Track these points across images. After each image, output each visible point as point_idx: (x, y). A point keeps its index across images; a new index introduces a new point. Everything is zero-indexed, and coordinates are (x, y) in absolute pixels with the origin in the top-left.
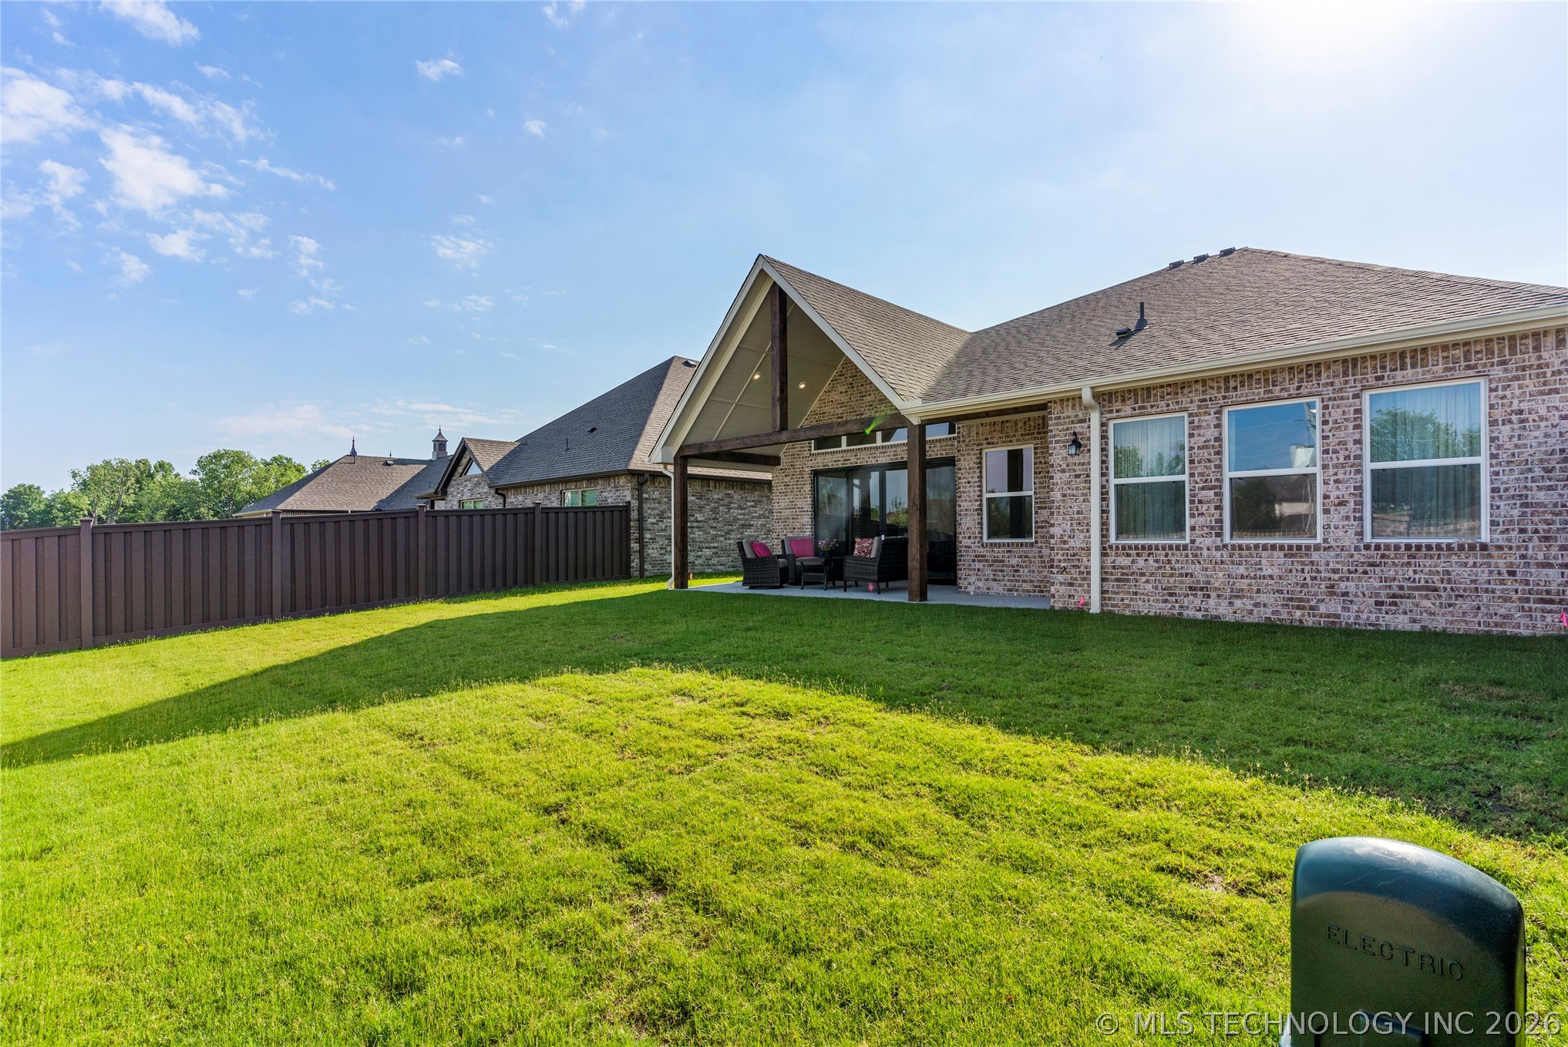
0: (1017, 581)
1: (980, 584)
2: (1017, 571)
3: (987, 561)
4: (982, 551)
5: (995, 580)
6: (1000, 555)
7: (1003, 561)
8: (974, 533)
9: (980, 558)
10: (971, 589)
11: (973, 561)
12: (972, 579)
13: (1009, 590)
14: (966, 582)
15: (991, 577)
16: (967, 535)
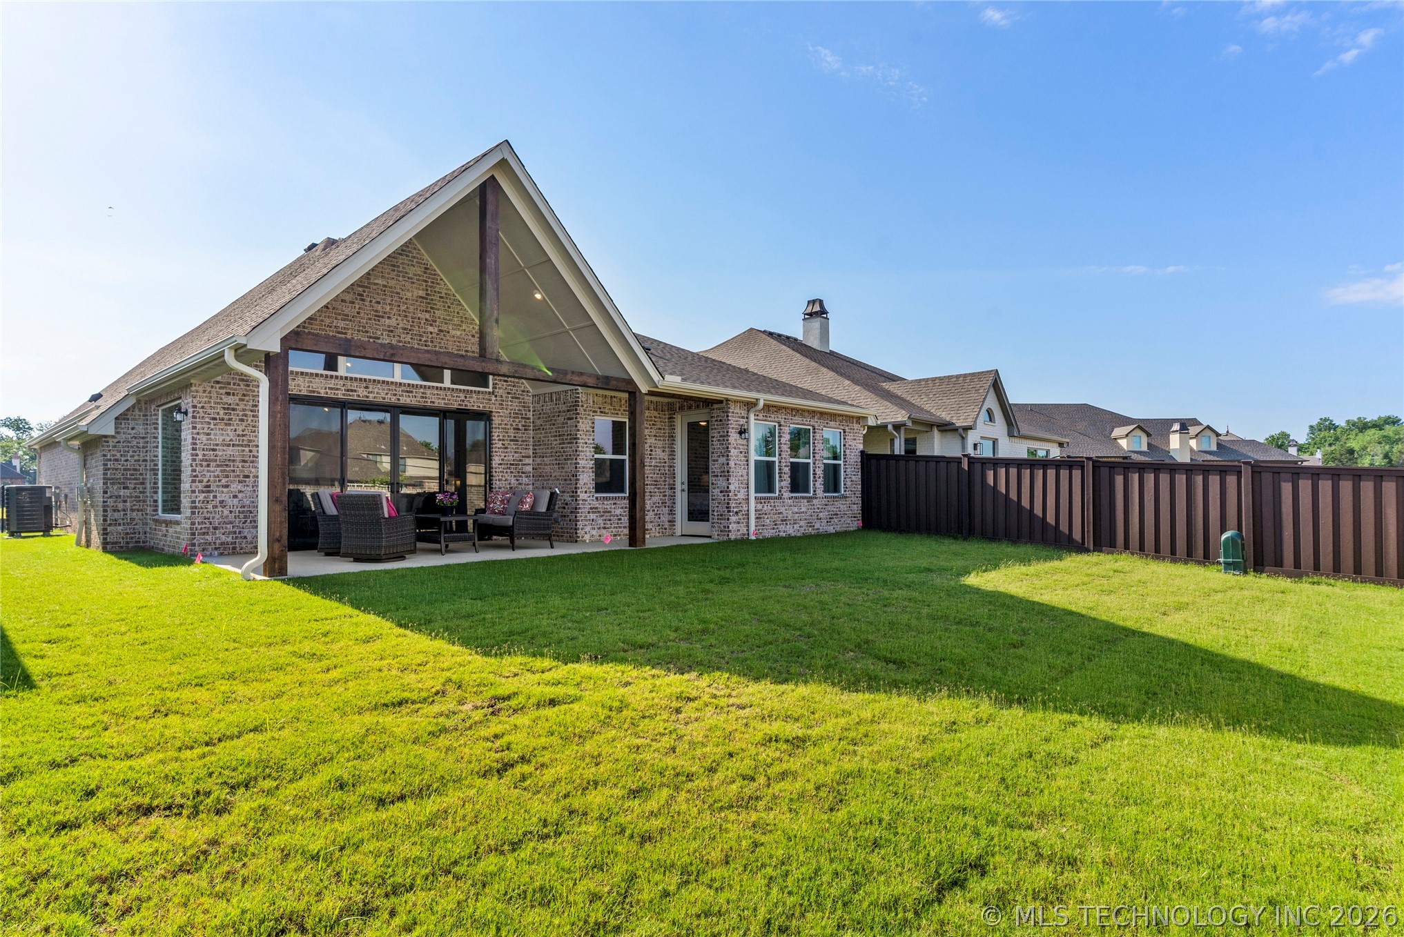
0: (620, 527)
1: (594, 532)
2: (620, 519)
3: (599, 512)
4: (596, 504)
5: (605, 528)
6: (608, 507)
7: (610, 512)
8: (589, 488)
9: (594, 510)
10: (587, 537)
11: (589, 512)
12: (588, 529)
13: (615, 535)
14: (583, 532)
15: (602, 525)
16: (584, 490)
